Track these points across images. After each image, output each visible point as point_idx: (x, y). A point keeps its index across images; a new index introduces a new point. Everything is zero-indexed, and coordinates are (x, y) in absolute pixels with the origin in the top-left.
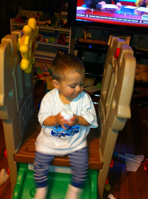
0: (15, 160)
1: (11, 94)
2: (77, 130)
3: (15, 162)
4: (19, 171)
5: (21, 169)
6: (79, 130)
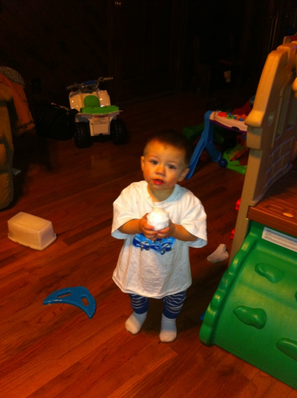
0: (247, 217)
1: (271, 118)
2: (169, 247)
3: (247, 219)
4: (248, 236)
5: (251, 234)
6: (172, 247)
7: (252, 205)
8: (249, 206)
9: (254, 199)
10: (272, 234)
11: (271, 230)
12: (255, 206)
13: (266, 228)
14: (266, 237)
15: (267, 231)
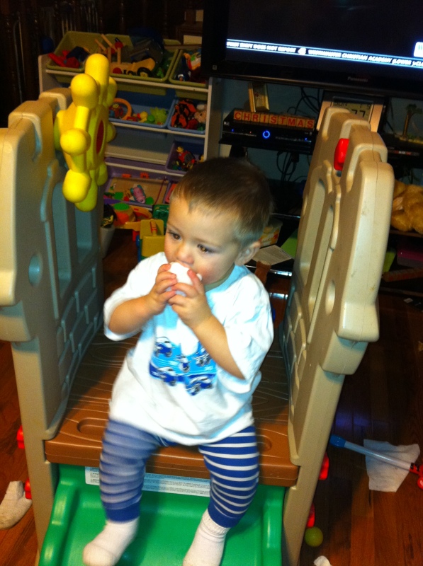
0: (46, 458)
2: (208, 381)
3: (47, 462)
4: (59, 488)
5: (63, 482)
6: (215, 384)
7: (46, 438)
8: (44, 441)
9: (49, 425)
13: (87, 468)
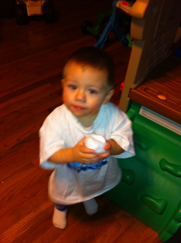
0: (129, 97)
5: (131, 110)
9: (134, 83)
10: (147, 112)
11: (146, 108)
12: (136, 88)
13: (143, 107)
14: (143, 114)
15: (144, 109)
